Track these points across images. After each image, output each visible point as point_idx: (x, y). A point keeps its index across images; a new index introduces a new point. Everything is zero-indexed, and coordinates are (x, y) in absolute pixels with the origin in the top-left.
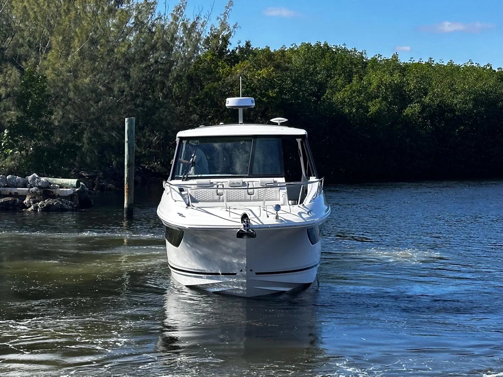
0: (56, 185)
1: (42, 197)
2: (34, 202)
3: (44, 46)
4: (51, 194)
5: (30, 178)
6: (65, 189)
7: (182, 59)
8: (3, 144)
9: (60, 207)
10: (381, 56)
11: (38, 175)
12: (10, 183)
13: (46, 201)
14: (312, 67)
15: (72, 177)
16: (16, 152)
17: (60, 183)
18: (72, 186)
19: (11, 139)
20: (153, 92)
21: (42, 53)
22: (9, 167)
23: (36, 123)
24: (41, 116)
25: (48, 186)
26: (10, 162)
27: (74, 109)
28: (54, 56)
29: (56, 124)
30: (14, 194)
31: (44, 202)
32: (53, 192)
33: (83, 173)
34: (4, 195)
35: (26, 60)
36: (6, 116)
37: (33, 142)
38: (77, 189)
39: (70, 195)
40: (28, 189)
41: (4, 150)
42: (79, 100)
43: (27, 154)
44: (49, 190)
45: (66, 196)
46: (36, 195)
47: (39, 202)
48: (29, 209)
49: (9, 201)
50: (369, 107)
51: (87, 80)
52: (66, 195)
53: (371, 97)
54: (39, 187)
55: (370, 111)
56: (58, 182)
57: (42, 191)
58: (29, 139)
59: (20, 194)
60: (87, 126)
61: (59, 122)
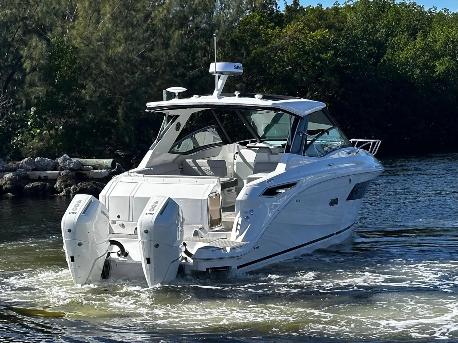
0: (90, 167)
1: (74, 180)
2: (66, 187)
3: (72, 13)
4: (85, 177)
5: (60, 160)
6: (100, 171)
7: (224, 22)
8: (29, 123)
9: (95, 190)
10: (448, 10)
11: (69, 156)
12: (38, 166)
13: (79, 184)
14: (371, 26)
15: (106, 157)
16: (45, 132)
17: (94, 164)
18: (106, 167)
19: (38, 117)
20: (194, 59)
21: (69, 22)
22: (37, 148)
23: (66, 99)
24: (72, 90)
25: (81, 168)
26: (38, 142)
27: (107, 82)
28: (82, 24)
29: (88, 98)
30: (44, 178)
31: (77, 186)
32: (86, 175)
33: (118, 152)
34: (32, 179)
35: (51, 30)
36: (32, 92)
37: (63, 120)
38: (113, 170)
39: (105, 177)
40: (59, 172)
41: (31, 130)
42: (111, 72)
43: (57, 133)
44: (82, 172)
45: (101, 179)
46: (67, 179)
47: (71, 186)
48: (62, 194)
49: (38, 186)
50: (435, 66)
51: (120, 49)
52: (100, 177)
53: (437, 56)
54: (71, 169)
55: (437, 71)
56: (92, 163)
57: (74, 173)
58: (59, 116)
59: (50, 177)
60: (121, 99)
61: (91, 97)
